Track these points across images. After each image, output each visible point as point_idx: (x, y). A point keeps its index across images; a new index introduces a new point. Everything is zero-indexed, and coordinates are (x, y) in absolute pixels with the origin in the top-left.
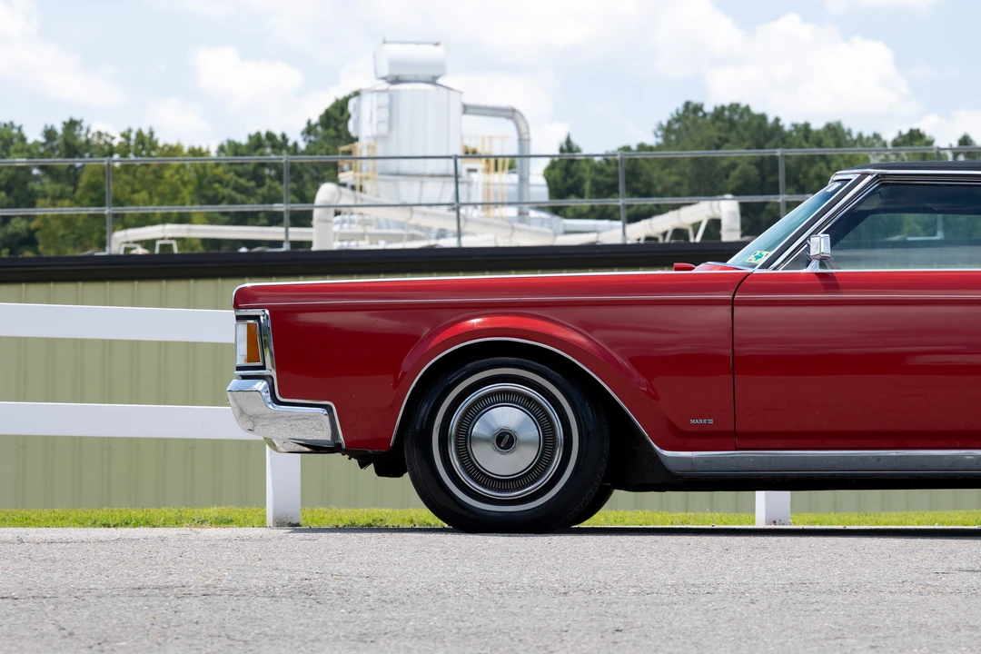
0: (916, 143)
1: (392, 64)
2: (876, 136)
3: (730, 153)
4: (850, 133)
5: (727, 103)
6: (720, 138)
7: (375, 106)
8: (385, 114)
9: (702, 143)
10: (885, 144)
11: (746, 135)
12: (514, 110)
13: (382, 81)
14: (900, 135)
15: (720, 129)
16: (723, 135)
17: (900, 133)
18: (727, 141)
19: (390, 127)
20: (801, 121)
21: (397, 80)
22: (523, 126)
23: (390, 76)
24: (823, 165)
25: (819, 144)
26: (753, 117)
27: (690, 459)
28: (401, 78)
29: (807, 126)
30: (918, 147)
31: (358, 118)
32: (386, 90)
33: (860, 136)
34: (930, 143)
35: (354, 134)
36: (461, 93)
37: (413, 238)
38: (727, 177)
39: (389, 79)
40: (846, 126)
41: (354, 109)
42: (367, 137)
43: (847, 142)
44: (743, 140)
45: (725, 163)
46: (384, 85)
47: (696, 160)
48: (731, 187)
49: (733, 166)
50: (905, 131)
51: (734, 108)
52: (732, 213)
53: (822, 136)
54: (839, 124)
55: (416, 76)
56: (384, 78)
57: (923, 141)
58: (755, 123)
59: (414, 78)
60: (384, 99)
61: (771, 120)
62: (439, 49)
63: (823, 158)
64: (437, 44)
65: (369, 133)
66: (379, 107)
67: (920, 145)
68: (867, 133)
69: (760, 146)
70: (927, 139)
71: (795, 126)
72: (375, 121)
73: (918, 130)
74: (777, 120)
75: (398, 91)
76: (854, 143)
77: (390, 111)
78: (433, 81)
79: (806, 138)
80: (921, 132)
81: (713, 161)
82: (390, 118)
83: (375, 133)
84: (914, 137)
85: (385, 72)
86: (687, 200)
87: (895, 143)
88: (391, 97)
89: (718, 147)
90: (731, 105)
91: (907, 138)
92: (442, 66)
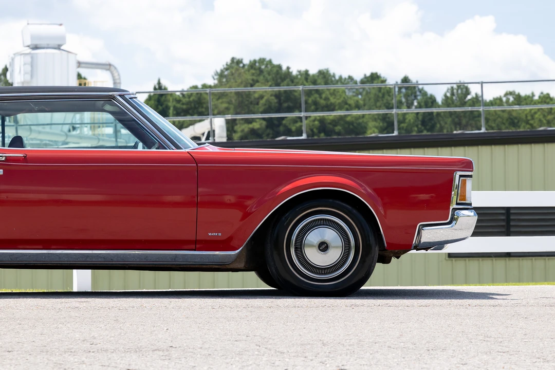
0: (376, 82)
1: (33, 37)
2: (350, 78)
3: (259, 89)
4: (334, 76)
5: (257, 58)
6: (253, 80)
7: (22, 63)
8: (29, 68)
9: (242, 83)
10: (356, 83)
11: (269, 78)
12: (110, 65)
13: (28, 48)
14: (366, 77)
15: (253, 74)
16: (255, 78)
17: (365, 75)
18: (257, 81)
19: (32, 76)
20: (303, 69)
21: (36, 47)
22: (116, 74)
23: (32, 45)
24: (317, 96)
25: (314, 82)
26: (274, 66)
28: (38, 46)
29: (307, 72)
30: (376, 85)
31: (13, 71)
32: (29, 54)
33: (341, 77)
34: (384, 81)
35: (10, 81)
36: (76, 54)
38: (258, 104)
39: (31, 47)
40: (331, 72)
41: (10, 65)
42: (18, 83)
43: (332, 81)
44: (267, 81)
45: (256, 95)
46: (28, 51)
47: (238, 94)
48: (261, 110)
49: (261, 97)
50: (368, 74)
51: (262, 61)
52: (221, 127)
53: (316, 78)
54: (328, 71)
55: (48, 45)
56: (28, 46)
57: (380, 79)
58: (275, 70)
59: (46, 46)
60: (28, 59)
61: (284, 68)
62: (62, 27)
63: (317, 91)
64: (61, 25)
65: (19, 81)
66: (25, 64)
67: (378, 83)
68: (345, 75)
69: (278, 85)
70: (382, 79)
71: (299, 72)
72: (22, 72)
73: (376, 73)
74: (288, 68)
75: (37, 54)
76: (337, 82)
77: (32, 66)
78: (58, 47)
79: (306, 79)
80: (379, 74)
81: (249, 94)
82: (32, 71)
83: (22, 80)
84: (374, 77)
85: (29, 43)
87: (362, 82)
88: (32, 58)
89: (252, 86)
90: (260, 59)
91: (370, 79)
92: (63, 38)
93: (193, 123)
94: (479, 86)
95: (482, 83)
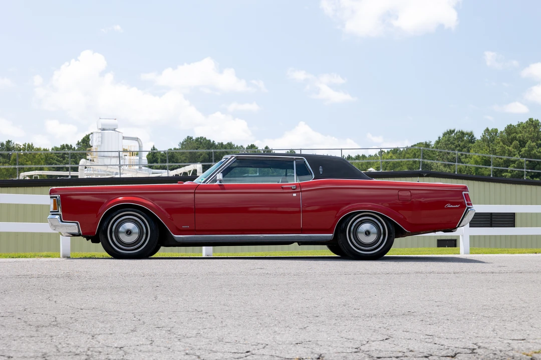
1: (102, 125)
2: (242, 146)
3: (200, 151)
4: (234, 145)
5: (199, 137)
7: (97, 137)
8: (100, 139)
9: (192, 148)
10: (244, 148)
11: (205, 146)
12: (138, 138)
15: (197, 144)
16: (198, 146)
17: (248, 145)
18: (199, 147)
19: (102, 143)
20: (220, 142)
21: (104, 130)
22: (140, 143)
23: (102, 128)
25: (226, 148)
26: (207, 140)
27: (182, 237)
29: (222, 143)
31: (92, 140)
32: (101, 133)
33: (237, 146)
34: (257, 148)
35: (91, 145)
36: (122, 133)
37: (108, 175)
38: (199, 157)
40: (233, 143)
41: (92, 138)
43: (233, 148)
44: (204, 147)
45: (199, 154)
46: (100, 131)
47: (190, 153)
49: (201, 155)
50: (250, 145)
51: (201, 138)
52: (200, 168)
53: (226, 146)
54: (231, 143)
58: (207, 142)
59: (109, 129)
60: (100, 135)
61: (212, 141)
62: (116, 121)
64: (115, 119)
65: (95, 145)
67: (254, 149)
68: (239, 145)
69: (208, 149)
71: (219, 143)
72: (97, 141)
74: (214, 141)
75: (104, 133)
76: (236, 148)
77: (102, 138)
78: (114, 130)
79: (222, 147)
80: (254, 145)
81: (195, 153)
82: (102, 140)
83: (97, 144)
84: (252, 146)
85: (100, 128)
86: (188, 164)
87: (247, 148)
88: (102, 135)
89: (197, 149)
91: (250, 147)
92: (117, 126)
93: (184, 166)
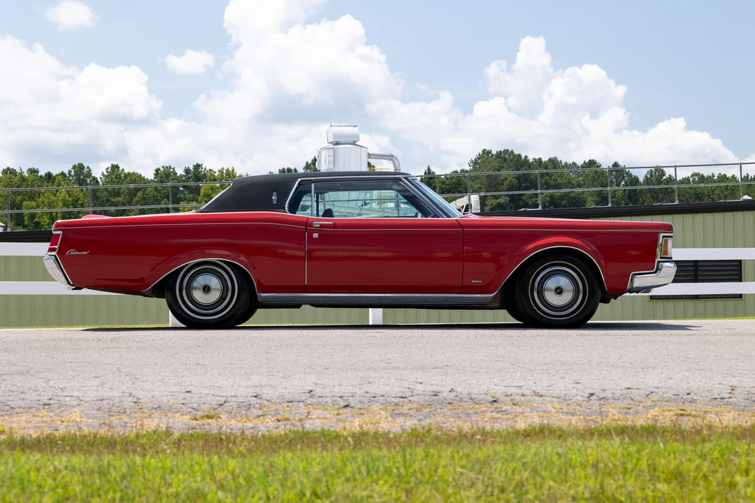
0: (593, 166)
1: (334, 136)
2: (574, 164)
3: (504, 173)
4: (561, 162)
5: (502, 150)
6: (499, 166)
7: (327, 155)
8: (332, 159)
9: (491, 169)
10: (578, 167)
11: (512, 164)
12: (392, 156)
13: (330, 144)
15: (499, 162)
16: (501, 165)
17: (585, 162)
18: (503, 168)
19: (334, 165)
20: (537, 157)
21: (337, 144)
22: (396, 163)
23: (334, 142)
24: (548, 177)
25: (546, 168)
26: (515, 156)
28: (339, 143)
29: (540, 159)
30: (593, 168)
31: (320, 161)
32: (332, 148)
33: (566, 163)
34: (599, 166)
35: (318, 168)
36: (367, 148)
37: (345, 216)
38: (503, 184)
40: (559, 160)
41: (318, 157)
42: (324, 170)
43: (559, 167)
44: (510, 167)
45: (502, 178)
46: (331, 146)
47: (488, 177)
48: (505, 189)
49: (506, 179)
50: (587, 161)
51: (506, 151)
52: (476, 201)
53: (547, 164)
54: (556, 158)
55: (346, 141)
57: (596, 165)
58: (516, 158)
59: (344, 143)
60: (331, 152)
61: (523, 157)
62: (357, 128)
63: (548, 174)
64: (355, 126)
65: (325, 168)
66: (329, 156)
68: (570, 162)
69: (518, 170)
70: (598, 164)
71: (534, 159)
72: (327, 162)
73: (593, 160)
74: (526, 157)
75: (337, 148)
76: (563, 167)
77: (334, 158)
78: (354, 143)
79: (540, 165)
80: (595, 161)
81: (496, 177)
82: (334, 161)
83: (327, 167)
84: (591, 163)
85: (332, 140)
87: (582, 167)
88: (334, 151)
89: (498, 171)
90: (505, 150)
91: (588, 165)
92: (358, 137)
93: (454, 199)
94: (674, 168)
95: (676, 167)
